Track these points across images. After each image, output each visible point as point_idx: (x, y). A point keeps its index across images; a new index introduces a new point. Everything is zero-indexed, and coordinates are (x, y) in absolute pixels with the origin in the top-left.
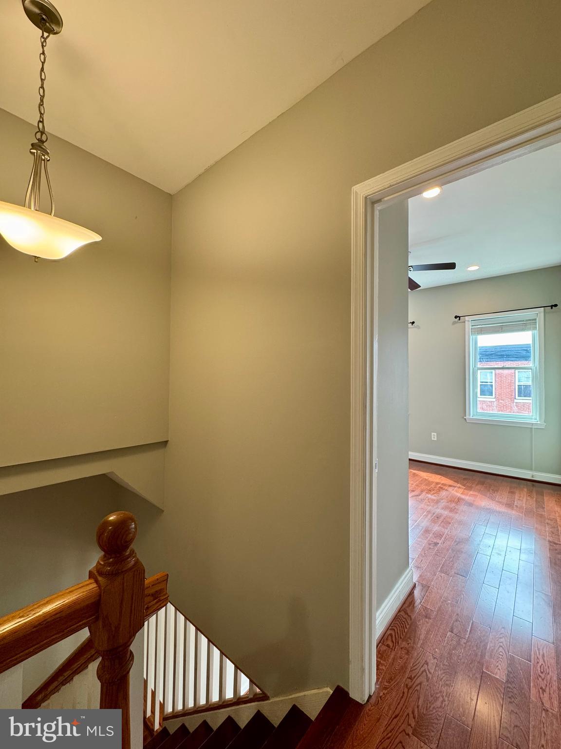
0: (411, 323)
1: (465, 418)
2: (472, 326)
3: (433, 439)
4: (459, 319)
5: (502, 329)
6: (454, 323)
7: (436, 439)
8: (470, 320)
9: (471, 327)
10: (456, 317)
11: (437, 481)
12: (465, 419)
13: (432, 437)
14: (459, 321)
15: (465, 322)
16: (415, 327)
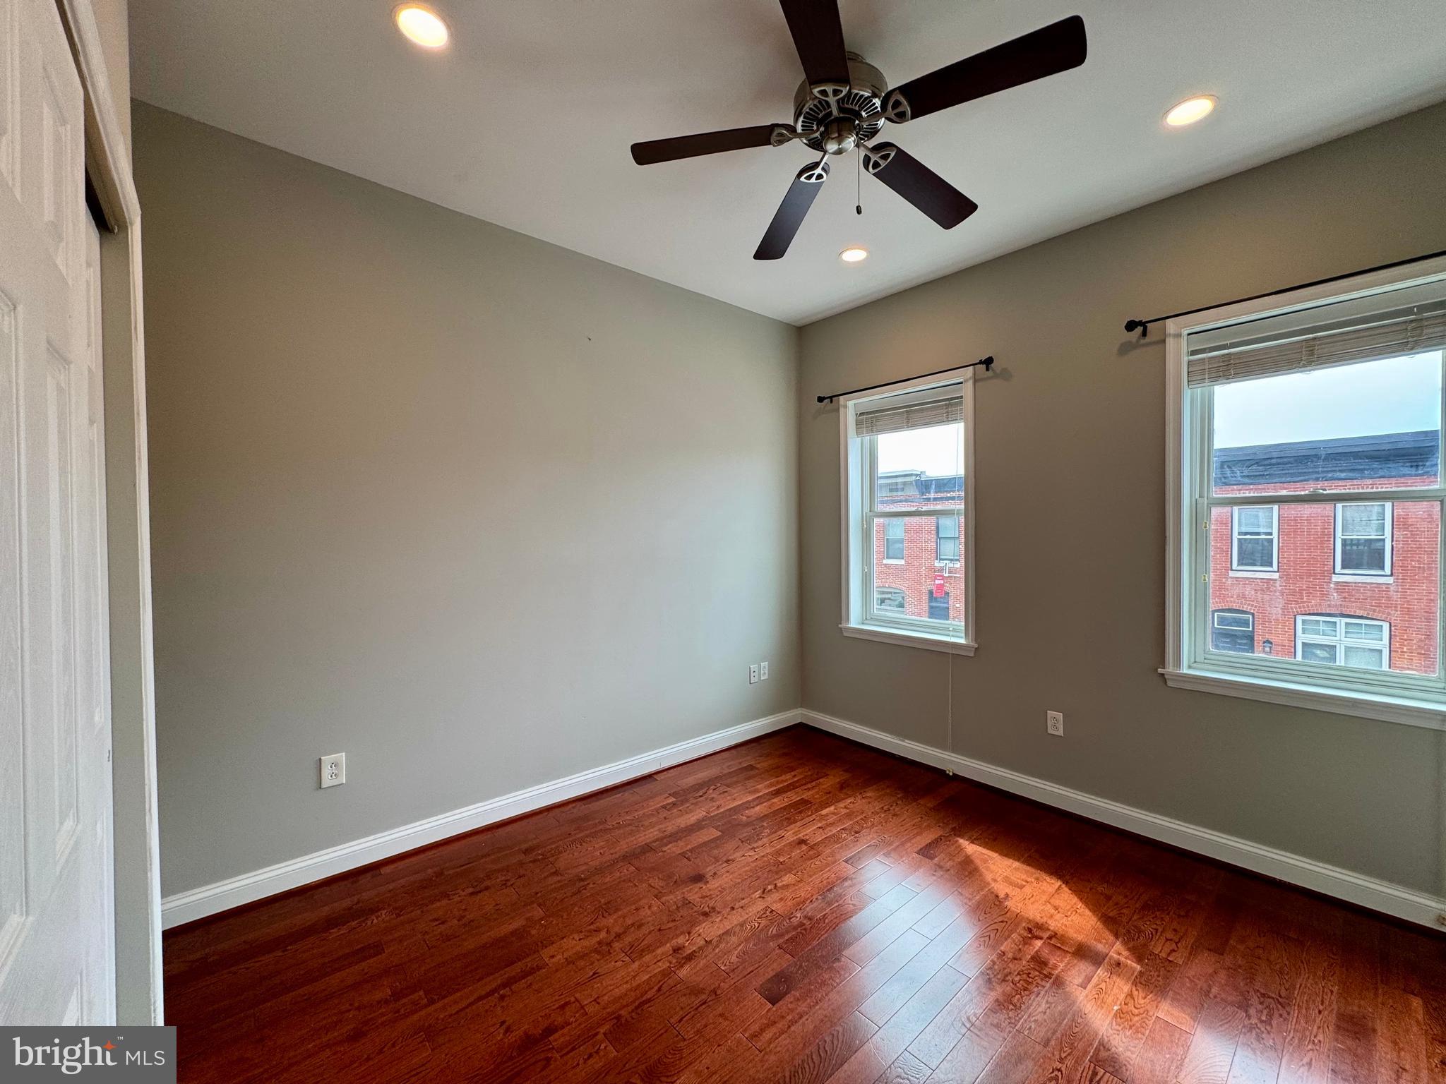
0: (981, 362)
1: (1160, 671)
2: (1193, 353)
3: (1050, 731)
4: (1144, 334)
5: (1311, 353)
6: (1125, 349)
7: (1061, 733)
8: (1185, 332)
9: (1185, 359)
10: (1131, 326)
11: (1034, 911)
12: (1163, 675)
13: (1049, 724)
14: (1142, 341)
15: (1164, 341)
16: (996, 376)
